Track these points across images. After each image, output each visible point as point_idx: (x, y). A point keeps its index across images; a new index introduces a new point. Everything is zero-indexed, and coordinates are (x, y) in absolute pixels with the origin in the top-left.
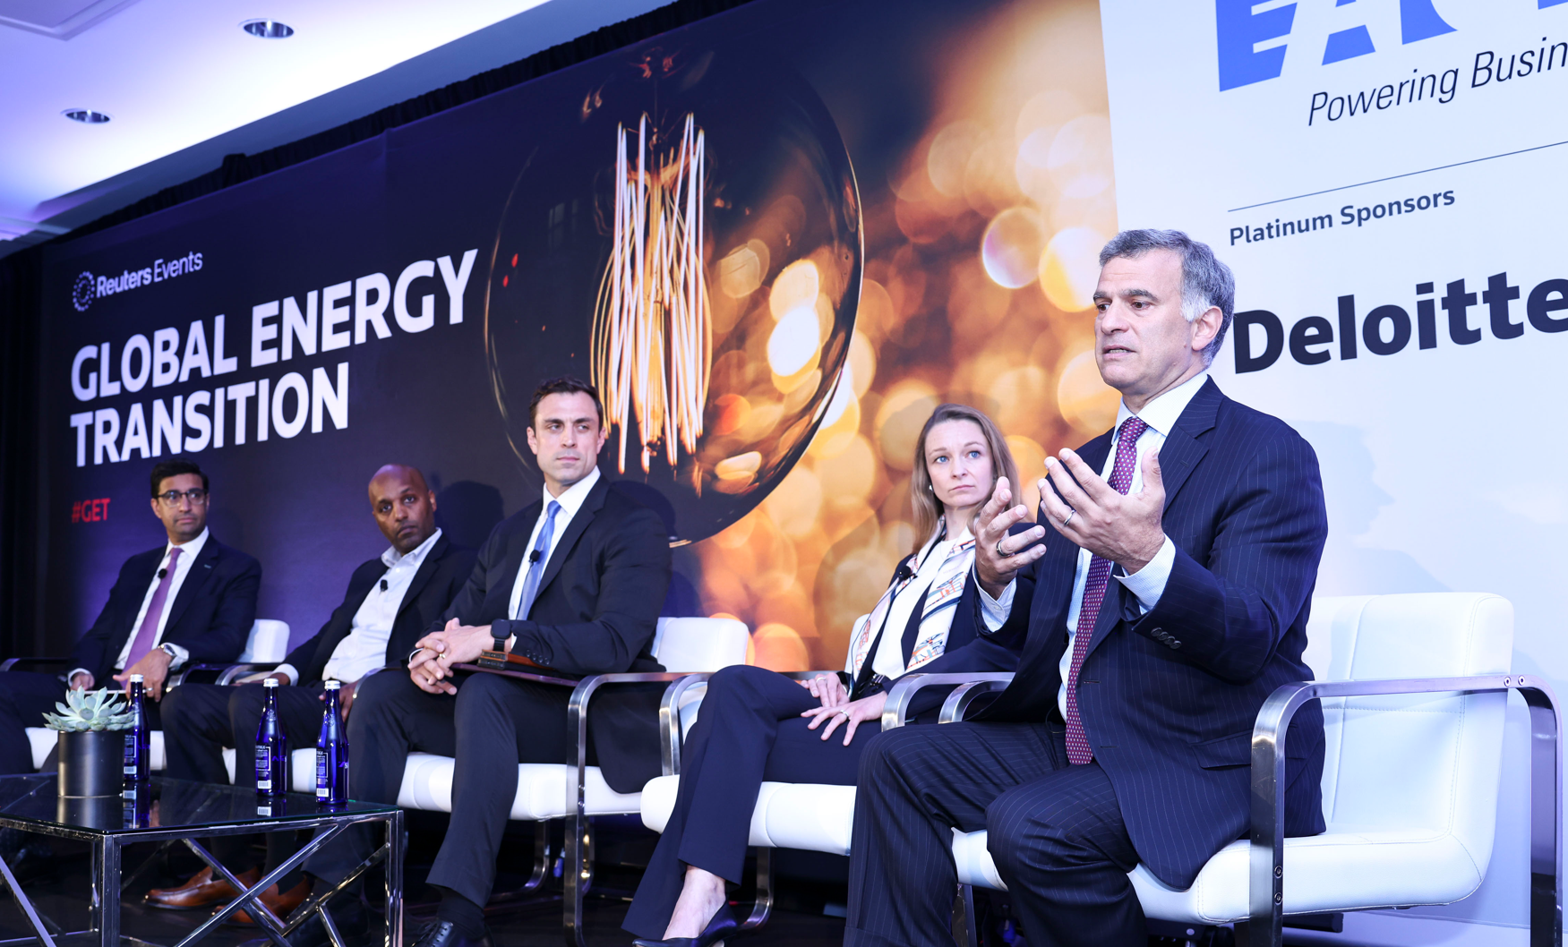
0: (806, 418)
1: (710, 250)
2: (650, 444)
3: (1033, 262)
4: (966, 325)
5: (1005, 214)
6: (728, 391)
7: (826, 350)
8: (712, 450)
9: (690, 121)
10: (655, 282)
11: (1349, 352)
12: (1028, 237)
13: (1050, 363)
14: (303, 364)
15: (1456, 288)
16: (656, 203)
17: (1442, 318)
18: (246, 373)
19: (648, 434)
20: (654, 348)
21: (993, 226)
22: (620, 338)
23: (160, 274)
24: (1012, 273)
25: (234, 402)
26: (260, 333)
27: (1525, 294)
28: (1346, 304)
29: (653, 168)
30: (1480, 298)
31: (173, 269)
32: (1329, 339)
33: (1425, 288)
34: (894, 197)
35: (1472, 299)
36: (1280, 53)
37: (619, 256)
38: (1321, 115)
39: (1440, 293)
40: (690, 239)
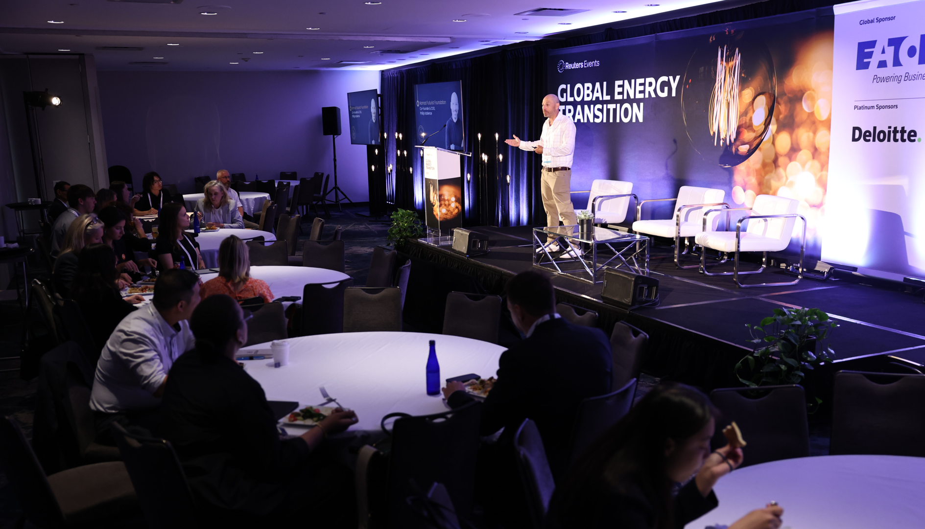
0: (760, 138)
1: (740, 88)
2: (722, 139)
3: (813, 106)
4: (797, 119)
5: (808, 92)
6: (742, 127)
7: (766, 120)
8: (738, 143)
9: (737, 50)
10: (726, 94)
11: (874, 140)
12: (813, 99)
13: (815, 133)
14: (630, 101)
15: (895, 128)
16: (727, 72)
17: (892, 135)
18: (613, 101)
19: (722, 136)
20: (725, 113)
21: (805, 95)
22: (717, 108)
23: (586, 65)
24: (809, 108)
25: (609, 109)
26: (618, 90)
27: (907, 132)
28: (875, 128)
29: (727, 61)
30: (899, 132)
31: (590, 64)
32: (871, 136)
33: (890, 127)
34: (784, 82)
35: (898, 132)
36: (869, 63)
37: (717, 85)
38: (875, 80)
39: (892, 129)
40: (735, 84)
